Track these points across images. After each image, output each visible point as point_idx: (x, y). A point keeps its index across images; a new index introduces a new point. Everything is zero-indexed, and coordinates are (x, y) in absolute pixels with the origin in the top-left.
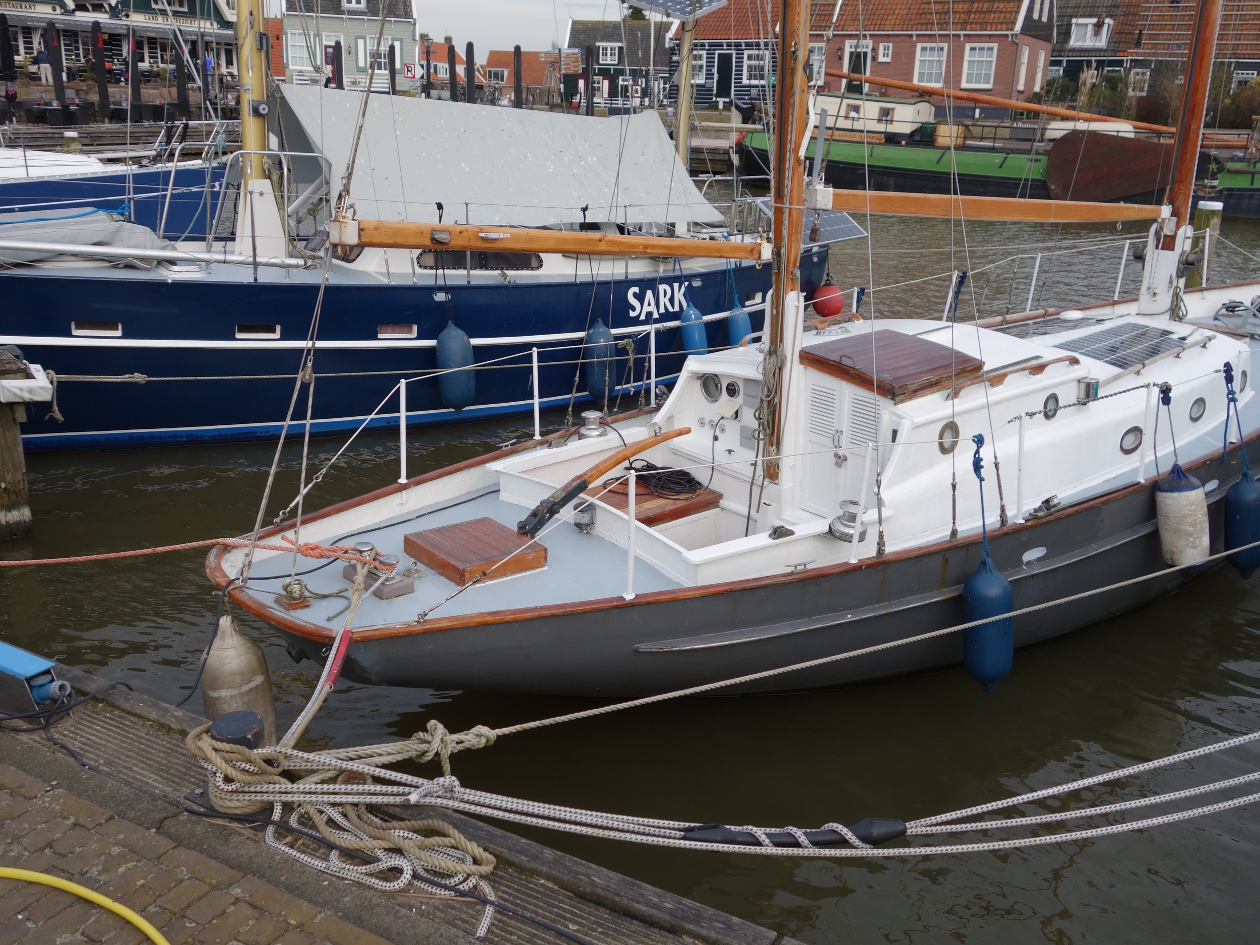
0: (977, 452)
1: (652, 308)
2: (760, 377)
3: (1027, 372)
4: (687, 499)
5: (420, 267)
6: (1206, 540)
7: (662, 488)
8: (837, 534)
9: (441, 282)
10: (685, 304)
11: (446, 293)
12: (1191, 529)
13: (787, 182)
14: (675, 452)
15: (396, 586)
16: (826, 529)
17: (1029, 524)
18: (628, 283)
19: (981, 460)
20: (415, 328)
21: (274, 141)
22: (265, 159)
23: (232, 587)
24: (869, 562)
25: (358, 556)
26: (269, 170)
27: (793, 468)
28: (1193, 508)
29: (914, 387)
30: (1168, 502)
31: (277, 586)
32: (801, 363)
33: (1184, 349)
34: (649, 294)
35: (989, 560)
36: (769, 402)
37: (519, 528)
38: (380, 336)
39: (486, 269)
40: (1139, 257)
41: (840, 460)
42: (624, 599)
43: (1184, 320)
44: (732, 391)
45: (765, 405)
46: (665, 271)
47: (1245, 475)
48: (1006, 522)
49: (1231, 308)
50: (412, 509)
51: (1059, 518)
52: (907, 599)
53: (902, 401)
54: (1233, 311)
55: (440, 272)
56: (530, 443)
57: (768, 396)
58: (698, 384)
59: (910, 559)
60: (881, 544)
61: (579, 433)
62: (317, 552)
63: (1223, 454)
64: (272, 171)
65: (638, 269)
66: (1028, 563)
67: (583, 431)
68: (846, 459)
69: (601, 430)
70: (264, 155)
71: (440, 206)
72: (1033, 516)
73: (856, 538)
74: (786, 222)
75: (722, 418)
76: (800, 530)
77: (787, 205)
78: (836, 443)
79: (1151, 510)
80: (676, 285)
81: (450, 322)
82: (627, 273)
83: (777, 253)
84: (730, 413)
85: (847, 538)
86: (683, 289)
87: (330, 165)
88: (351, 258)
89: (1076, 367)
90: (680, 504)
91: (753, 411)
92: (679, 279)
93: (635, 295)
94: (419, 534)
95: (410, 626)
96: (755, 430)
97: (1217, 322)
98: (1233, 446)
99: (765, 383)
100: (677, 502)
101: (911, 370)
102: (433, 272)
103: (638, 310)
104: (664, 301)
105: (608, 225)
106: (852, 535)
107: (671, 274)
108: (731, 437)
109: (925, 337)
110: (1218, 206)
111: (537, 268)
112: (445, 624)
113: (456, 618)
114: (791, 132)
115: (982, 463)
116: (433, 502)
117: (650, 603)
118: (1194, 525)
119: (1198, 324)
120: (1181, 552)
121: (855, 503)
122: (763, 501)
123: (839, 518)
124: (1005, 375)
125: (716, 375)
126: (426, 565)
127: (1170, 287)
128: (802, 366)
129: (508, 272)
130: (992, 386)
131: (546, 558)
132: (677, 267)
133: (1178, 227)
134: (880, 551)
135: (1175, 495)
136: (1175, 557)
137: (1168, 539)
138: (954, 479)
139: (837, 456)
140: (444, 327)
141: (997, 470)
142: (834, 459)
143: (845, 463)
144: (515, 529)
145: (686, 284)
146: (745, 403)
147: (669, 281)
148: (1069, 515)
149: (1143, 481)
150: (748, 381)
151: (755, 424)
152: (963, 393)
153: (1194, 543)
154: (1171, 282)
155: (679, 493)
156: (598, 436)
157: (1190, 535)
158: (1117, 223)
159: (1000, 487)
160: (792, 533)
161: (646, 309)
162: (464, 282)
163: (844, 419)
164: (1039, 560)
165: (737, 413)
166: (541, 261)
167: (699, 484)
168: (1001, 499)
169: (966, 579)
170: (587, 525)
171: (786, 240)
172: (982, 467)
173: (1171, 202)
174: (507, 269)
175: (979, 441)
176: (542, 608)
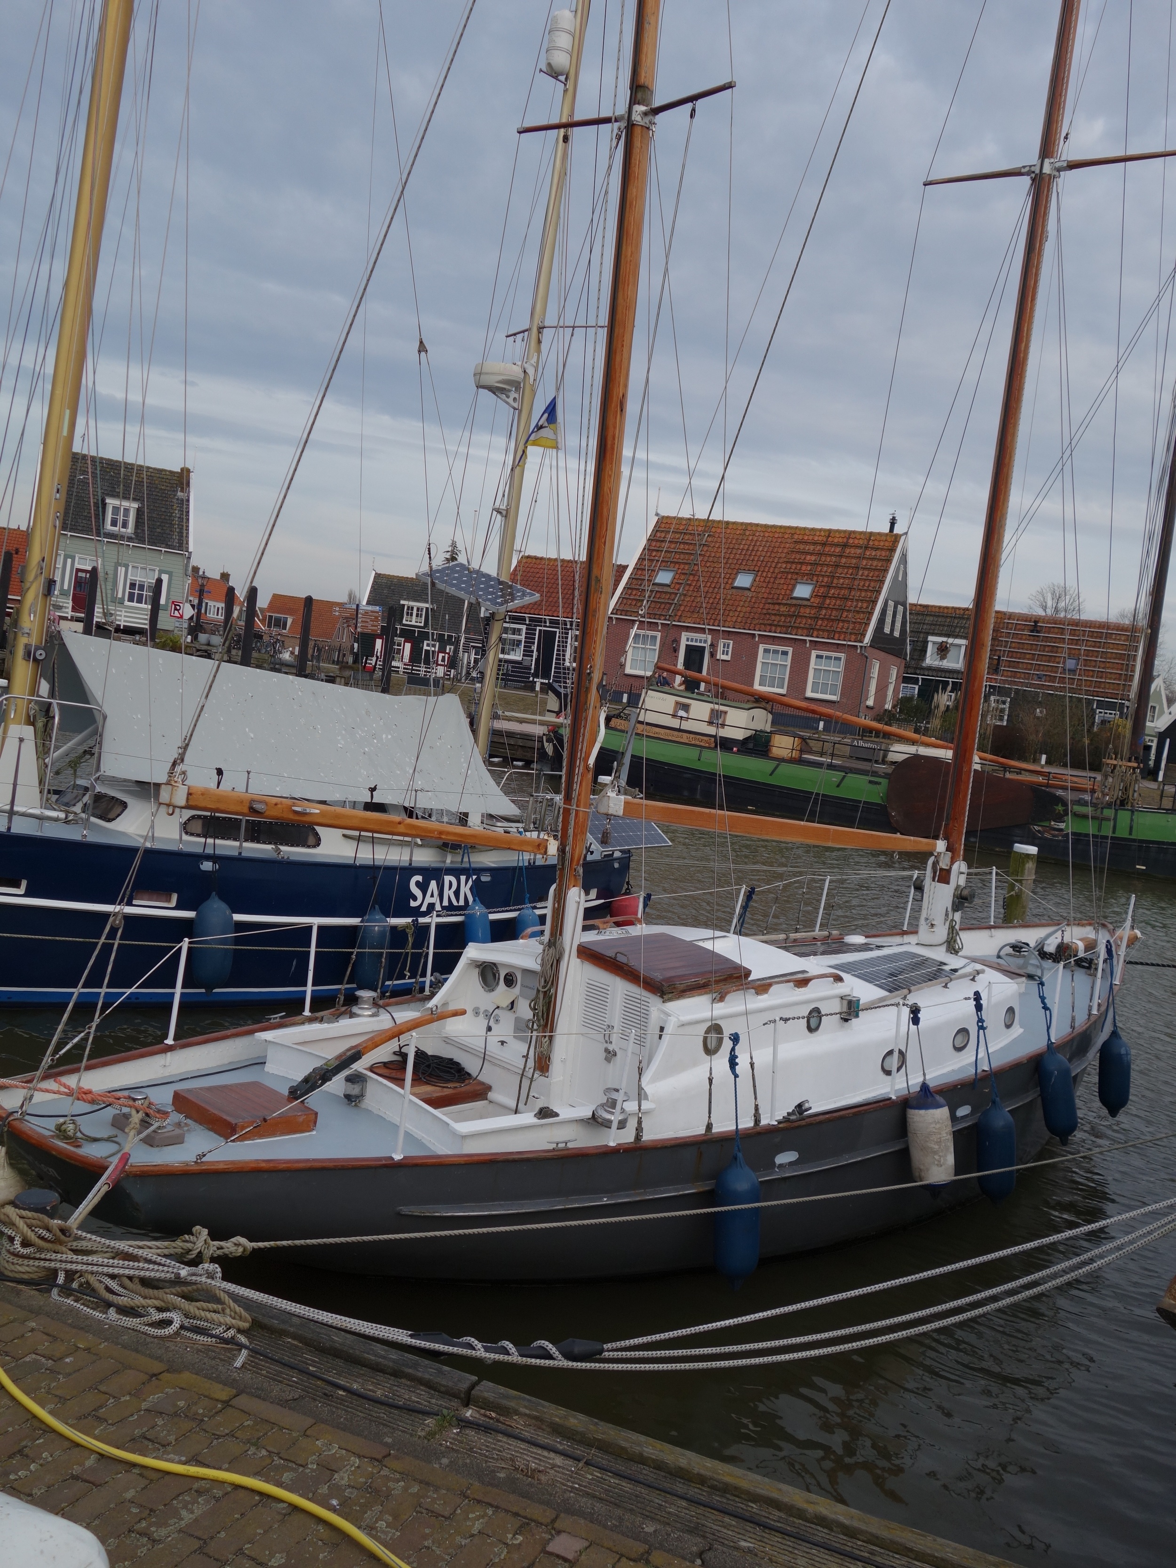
0: (733, 1049)
1: (435, 900)
2: (537, 967)
3: (792, 984)
4: (455, 1087)
5: (187, 833)
6: (950, 1159)
7: (430, 1075)
8: (600, 1120)
9: (209, 851)
10: (470, 899)
11: (214, 863)
12: (937, 1147)
13: (576, 786)
14: (447, 1040)
15: (167, 1134)
16: (590, 1114)
17: (781, 1126)
18: (410, 871)
19: (737, 1057)
20: (175, 897)
21: (44, 687)
22: (32, 705)
23: (12, 1118)
24: (627, 1146)
25: (131, 1103)
26: (35, 716)
27: (564, 1061)
28: (938, 1126)
29: (682, 987)
30: (916, 1119)
31: (51, 1124)
32: (578, 957)
33: (951, 980)
34: (433, 884)
35: (740, 1155)
36: (545, 993)
37: (290, 1092)
38: (135, 902)
39: (258, 842)
40: (919, 888)
41: (610, 1055)
42: (393, 1159)
43: (960, 954)
44: (510, 981)
45: (541, 996)
46: (452, 862)
47: (994, 1102)
48: (760, 1121)
49: (1017, 948)
50: (174, 1073)
51: (811, 1124)
52: (662, 1189)
53: (670, 1000)
54: (1020, 952)
55: (210, 841)
56: (298, 1018)
57: (544, 987)
58: (476, 972)
59: (666, 1147)
60: (639, 1129)
61: (351, 1011)
62: (89, 1097)
63: (974, 1080)
64: (37, 718)
65: (424, 857)
66: (781, 1166)
67: (355, 1009)
68: (615, 1054)
69: (374, 1010)
70: (32, 700)
71: (220, 772)
72: (786, 1120)
73: (615, 1125)
74: (572, 823)
75: (498, 1007)
76: (565, 1113)
77: (574, 807)
78: (607, 1038)
79: (902, 1128)
80: (463, 878)
81: (214, 893)
82: (411, 860)
83: (562, 850)
84: (506, 1003)
85: (607, 1124)
86: (470, 883)
87: (105, 718)
88: (110, 816)
89: (840, 984)
90: (447, 1092)
91: (529, 1002)
92: (468, 872)
93: (418, 884)
94: (189, 1090)
95: (187, 1165)
96: (529, 1020)
97: (999, 961)
98: (985, 1073)
99: (543, 974)
100: (445, 1090)
101: (680, 972)
102: (203, 840)
103: (419, 900)
104: (448, 893)
105: (395, 807)
106: (611, 1122)
107: (458, 865)
108: (505, 1027)
109: (701, 944)
110: (1033, 850)
111: (314, 847)
112: (221, 1166)
113: (232, 1162)
114: (583, 742)
115: (737, 1060)
116: (195, 1068)
117: (416, 1165)
118: (939, 1142)
119: (974, 960)
120: (928, 1170)
121: (617, 1090)
122: (531, 1094)
123: (602, 1105)
124: (770, 985)
125: (494, 964)
126: (195, 1121)
127: (946, 920)
128: (579, 960)
129: (283, 848)
130: (757, 993)
131: (315, 1123)
132: (466, 859)
133: (953, 861)
134: (638, 1137)
135: (922, 1112)
136: (923, 1174)
137: (916, 1155)
138: (711, 1074)
139: (607, 1051)
140: (207, 897)
141: (753, 1070)
142: (604, 1054)
143: (614, 1058)
144: (286, 1092)
145: (474, 877)
146: (522, 994)
147: (456, 872)
148: (821, 1122)
149: (894, 1098)
150: (526, 972)
151: (528, 1014)
152: (728, 998)
153: (939, 1161)
154: (947, 915)
155: (448, 1081)
156: (370, 1016)
157: (935, 1153)
158: (894, 852)
159: (754, 1086)
160: (557, 1115)
161: (428, 900)
162: (235, 853)
163: (616, 1015)
164: (791, 1164)
165: (512, 1003)
166: (320, 839)
167: (469, 1074)
168: (756, 1098)
169: (718, 1175)
170: (357, 1097)
171: (571, 838)
172: (737, 1064)
173: (946, 838)
174: (281, 844)
175: (735, 1039)
176: (314, 1160)
